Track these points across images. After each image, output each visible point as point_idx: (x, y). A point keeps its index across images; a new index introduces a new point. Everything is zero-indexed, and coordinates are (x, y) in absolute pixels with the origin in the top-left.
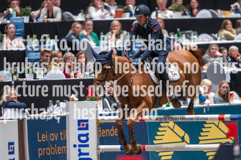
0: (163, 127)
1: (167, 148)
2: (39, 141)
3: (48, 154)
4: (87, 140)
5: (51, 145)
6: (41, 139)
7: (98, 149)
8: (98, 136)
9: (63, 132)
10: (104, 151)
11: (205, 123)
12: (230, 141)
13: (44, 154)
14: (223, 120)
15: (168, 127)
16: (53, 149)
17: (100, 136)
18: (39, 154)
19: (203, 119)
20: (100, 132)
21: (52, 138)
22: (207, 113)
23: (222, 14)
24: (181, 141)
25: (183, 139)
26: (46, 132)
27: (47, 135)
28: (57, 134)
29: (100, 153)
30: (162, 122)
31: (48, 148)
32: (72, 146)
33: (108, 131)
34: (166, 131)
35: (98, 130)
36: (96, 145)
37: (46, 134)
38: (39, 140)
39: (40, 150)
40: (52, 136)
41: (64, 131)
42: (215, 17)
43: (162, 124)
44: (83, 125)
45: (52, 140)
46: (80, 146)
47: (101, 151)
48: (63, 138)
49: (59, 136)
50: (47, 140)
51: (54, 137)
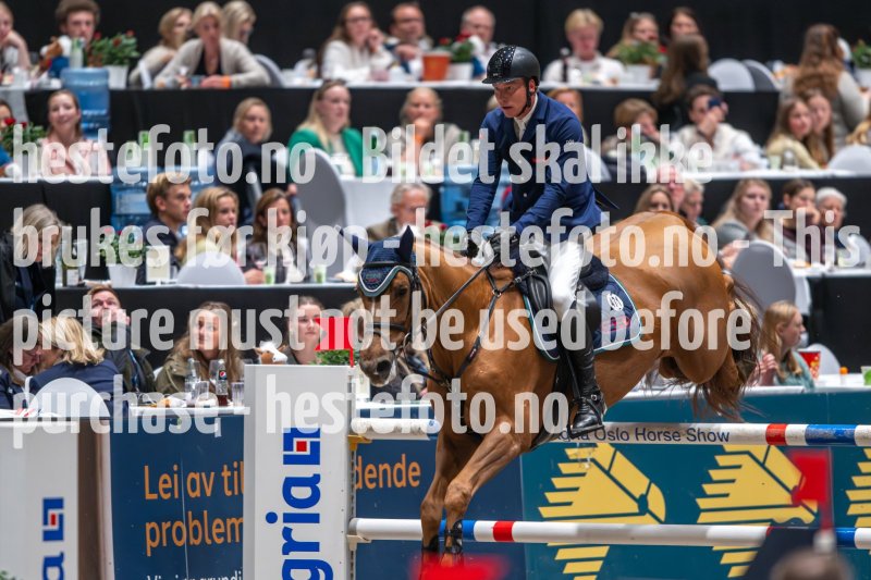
0: (575, 461)
2: (149, 496)
3: (179, 544)
4: (315, 498)
5: (190, 513)
6: (154, 489)
7: (352, 531)
8: (353, 486)
9: (231, 469)
10: (371, 538)
11: (721, 451)
12: (805, 515)
13: (165, 544)
14: (781, 444)
15: (593, 460)
16: (195, 528)
17: (360, 485)
18: (149, 543)
19: (712, 437)
20: (357, 473)
21: (194, 490)
24: (636, 510)
25: (642, 502)
26: (175, 468)
27: (176, 476)
28: (213, 474)
29: (358, 544)
30: (573, 446)
31: (178, 524)
32: (261, 518)
33: (385, 471)
34: (583, 475)
35: (353, 464)
36: (343, 516)
37: (175, 472)
38: (151, 492)
39: (153, 530)
40: (193, 480)
41: (235, 465)
42: (764, 87)
43: (570, 452)
44: (302, 446)
45: (193, 495)
46: (288, 518)
47: (359, 536)
48: (231, 488)
49: (219, 481)
50: (176, 496)
51: (200, 484)
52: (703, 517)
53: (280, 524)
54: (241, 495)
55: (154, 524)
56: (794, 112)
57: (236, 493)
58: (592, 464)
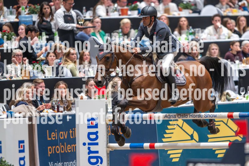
0: (172, 125)
2: (49, 139)
3: (58, 152)
4: (97, 138)
5: (61, 143)
6: (50, 137)
7: (108, 147)
8: (108, 134)
9: (72, 130)
12: (239, 138)
13: (54, 153)
14: (232, 118)
15: (177, 125)
16: (62, 148)
17: (110, 134)
18: (49, 153)
19: (212, 116)
20: (109, 130)
21: (62, 137)
23: (230, 11)
24: (190, 139)
25: (192, 136)
26: (56, 130)
27: (56, 133)
28: (67, 132)
29: (110, 151)
30: (171, 120)
31: (57, 147)
32: (81, 144)
34: (174, 129)
35: (108, 128)
36: (105, 143)
39: (50, 149)
40: (61, 134)
41: (73, 129)
43: (171, 122)
44: (93, 123)
46: (89, 144)
47: (110, 149)
48: (72, 136)
49: (69, 134)
50: (57, 139)
51: (63, 135)
52: (210, 140)
53: (87, 146)
54: (75, 138)
55: (50, 147)
57: (74, 137)
58: (177, 126)
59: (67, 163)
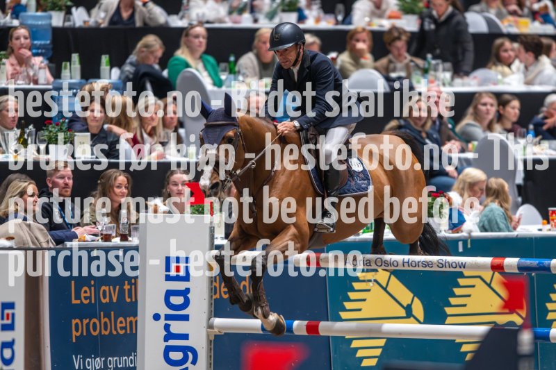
0: (364, 281)
1: (370, 331)
2: (74, 302)
3: (95, 334)
4: (186, 304)
5: (102, 313)
6: (78, 297)
7: (210, 326)
8: (212, 297)
9: (130, 283)
10: (224, 332)
11: (461, 275)
12: (518, 319)
13: (85, 334)
14: (501, 271)
15: (375, 281)
16: (105, 323)
17: (217, 296)
18: (74, 333)
19: (454, 265)
20: (215, 287)
21: (105, 298)
22: (467, 253)
23: (512, 24)
24: (404, 315)
25: (408, 309)
26: (92, 282)
27: (93, 288)
28: (118, 287)
29: (215, 335)
30: (362, 271)
31: (94, 320)
32: (149, 317)
34: (369, 290)
35: (212, 281)
36: (205, 316)
37: (92, 286)
38: (76, 299)
39: (77, 324)
40: (104, 291)
41: (133, 281)
42: (495, 31)
43: (360, 275)
44: (177, 269)
45: (104, 301)
46: (168, 317)
47: (216, 330)
48: (130, 296)
49: (122, 292)
50: (93, 302)
51: (109, 293)
52: (449, 320)
53: (162, 322)
54: (136, 301)
55: (77, 321)
56: (503, 48)
57: (134, 300)
58: (375, 283)
59: (115, 359)
